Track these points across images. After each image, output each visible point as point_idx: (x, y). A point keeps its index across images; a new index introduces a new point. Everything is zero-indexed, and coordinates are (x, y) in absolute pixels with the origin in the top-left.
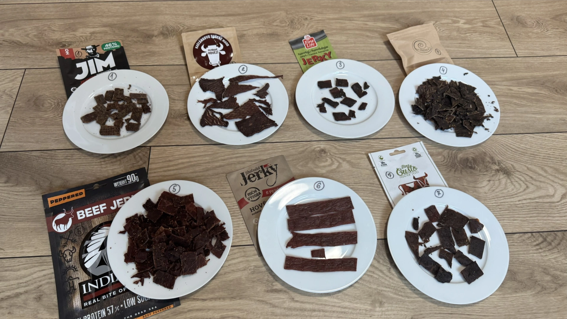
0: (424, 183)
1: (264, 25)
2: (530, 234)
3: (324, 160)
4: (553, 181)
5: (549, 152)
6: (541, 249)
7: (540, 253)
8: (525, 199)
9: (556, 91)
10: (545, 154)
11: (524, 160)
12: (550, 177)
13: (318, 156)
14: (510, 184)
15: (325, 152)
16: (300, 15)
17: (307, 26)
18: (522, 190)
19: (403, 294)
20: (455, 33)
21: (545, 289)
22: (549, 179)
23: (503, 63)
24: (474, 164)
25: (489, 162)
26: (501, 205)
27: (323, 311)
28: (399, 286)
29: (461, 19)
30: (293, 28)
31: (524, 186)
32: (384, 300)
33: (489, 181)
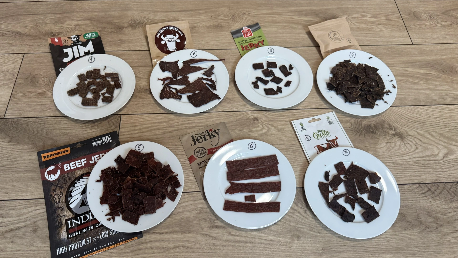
0: (335, 144)
1: (211, 19)
2: (418, 185)
3: (257, 126)
4: (438, 143)
5: (435, 120)
6: (426, 196)
7: (425, 199)
8: (415, 158)
9: (443, 71)
10: (432, 122)
11: (415, 127)
12: (435, 140)
13: (252, 123)
14: (403, 145)
15: (257, 120)
16: (240, 11)
17: (245, 19)
18: (412, 150)
19: (316, 230)
20: (363, 25)
21: (428, 228)
22: (434, 142)
23: (400, 50)
24: (375, 129)
25: (387, 128)
26: (396, 162)
27: (253, 243)
28: (313, 224)
29: (368, 14)
30: (234, 21)
31: (414, 147)
32: (301, 235)
33: (387, 143)
